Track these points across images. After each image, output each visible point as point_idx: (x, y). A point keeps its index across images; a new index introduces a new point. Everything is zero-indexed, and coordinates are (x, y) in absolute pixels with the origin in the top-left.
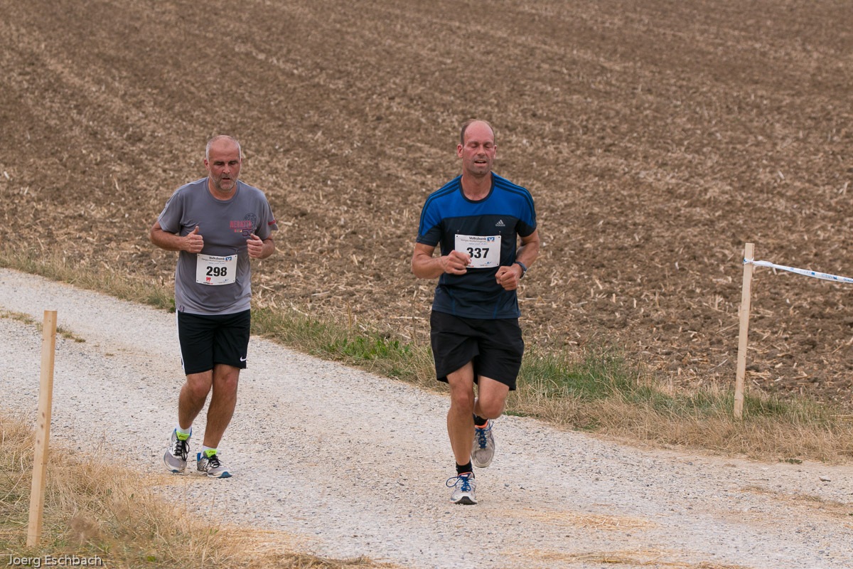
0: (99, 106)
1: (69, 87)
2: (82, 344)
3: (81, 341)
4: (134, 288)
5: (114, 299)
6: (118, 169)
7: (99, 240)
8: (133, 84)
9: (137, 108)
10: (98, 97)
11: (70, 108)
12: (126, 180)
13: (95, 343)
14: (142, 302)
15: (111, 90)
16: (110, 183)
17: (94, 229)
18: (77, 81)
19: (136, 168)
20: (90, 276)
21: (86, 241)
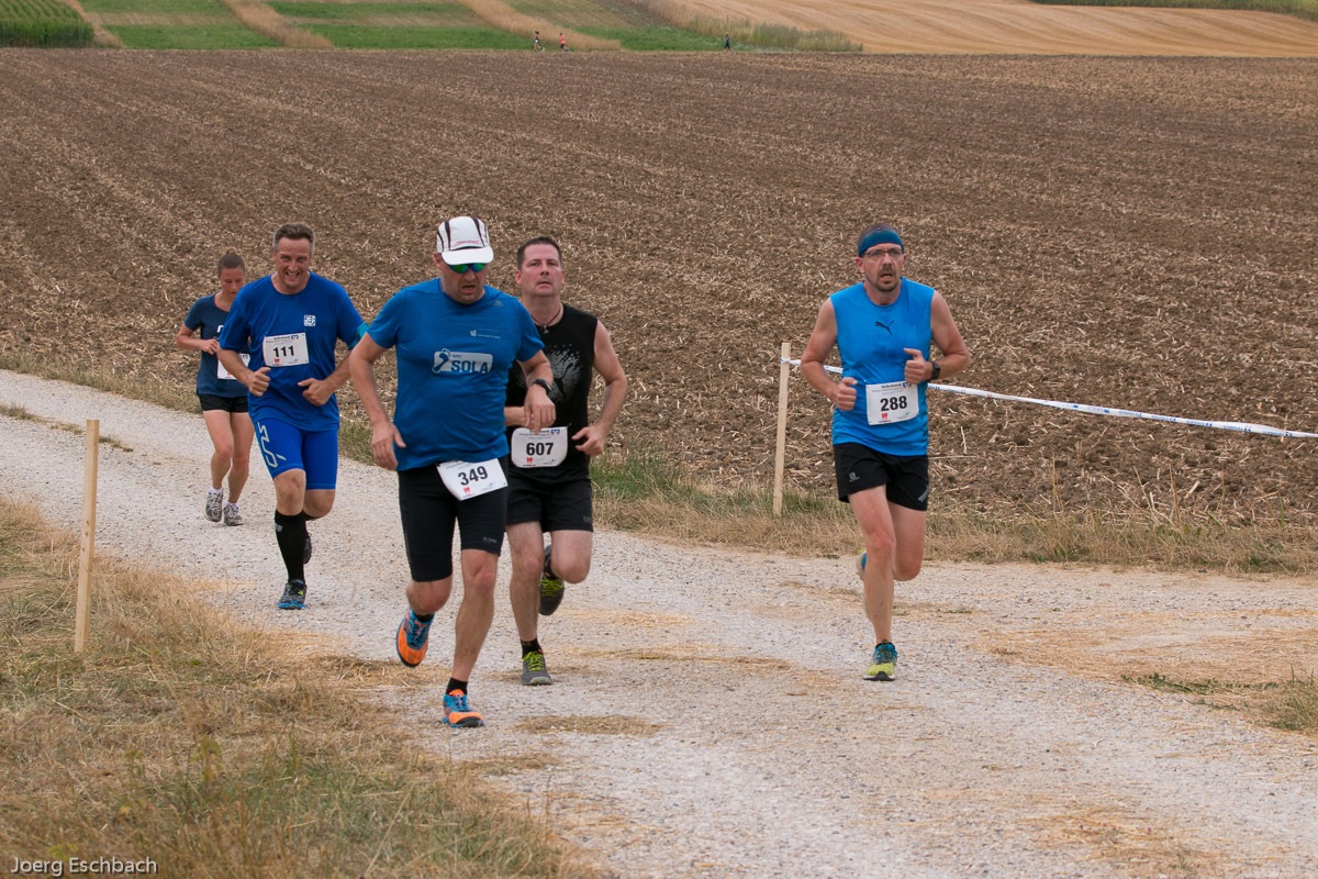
0: (149, 219)
1: (119, 201)
2: (130, 453)
3: (129, 450)
4: (181, 398)
5: (162, 408)
6: (166, 281)
7: (148, 351)
8: (182, 196)
9: (187, 220)
10: (148, 210)
11: (121, 221)
12: (175, 291)
13: (142, 452)
14: (189, 411)
15: (162, 203)
16: (159, 295)
17: (143, 340)
18: (127, 194)
19: (185, 279)
20: (138, 386)
21: (136, 352)
